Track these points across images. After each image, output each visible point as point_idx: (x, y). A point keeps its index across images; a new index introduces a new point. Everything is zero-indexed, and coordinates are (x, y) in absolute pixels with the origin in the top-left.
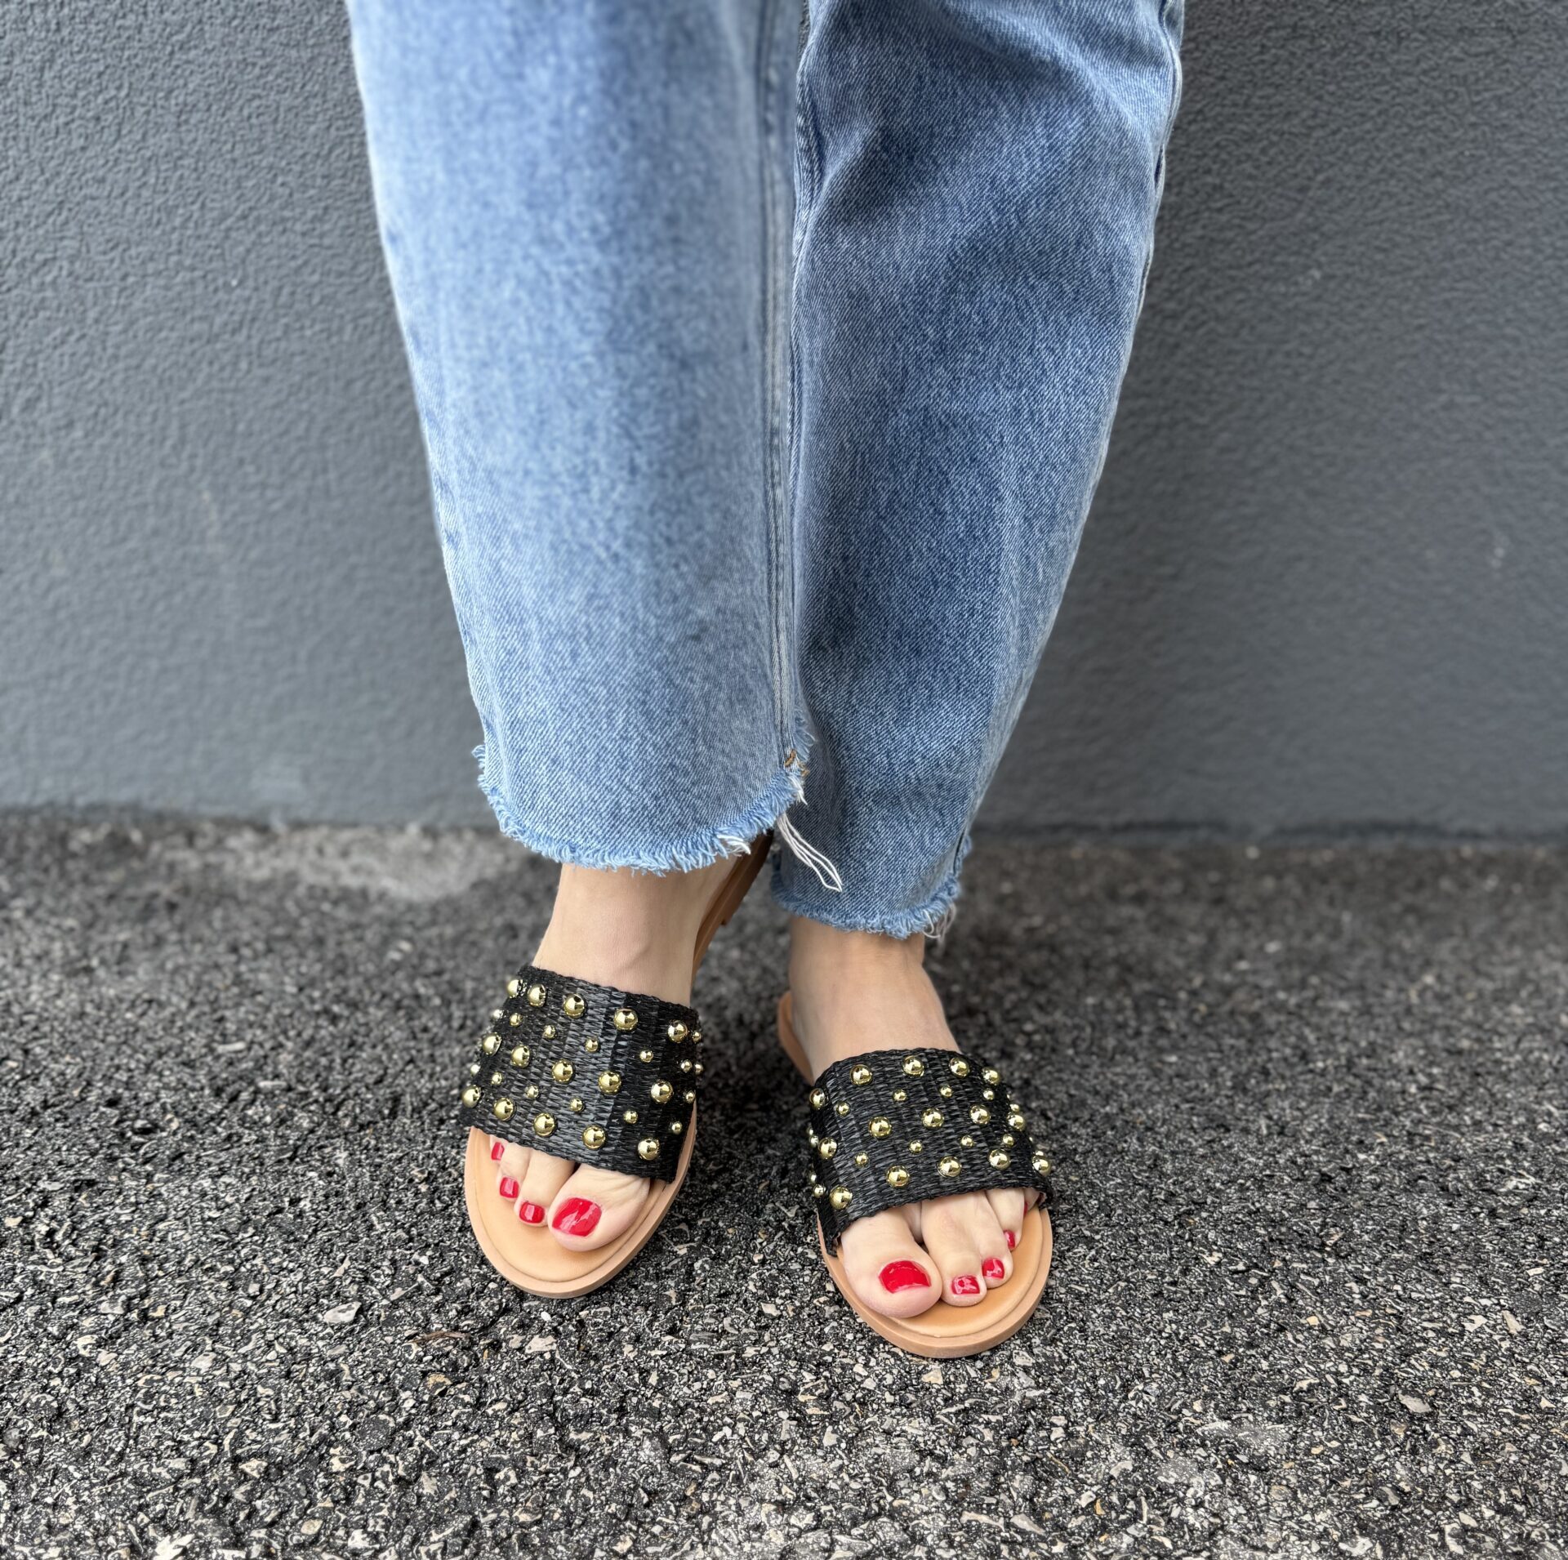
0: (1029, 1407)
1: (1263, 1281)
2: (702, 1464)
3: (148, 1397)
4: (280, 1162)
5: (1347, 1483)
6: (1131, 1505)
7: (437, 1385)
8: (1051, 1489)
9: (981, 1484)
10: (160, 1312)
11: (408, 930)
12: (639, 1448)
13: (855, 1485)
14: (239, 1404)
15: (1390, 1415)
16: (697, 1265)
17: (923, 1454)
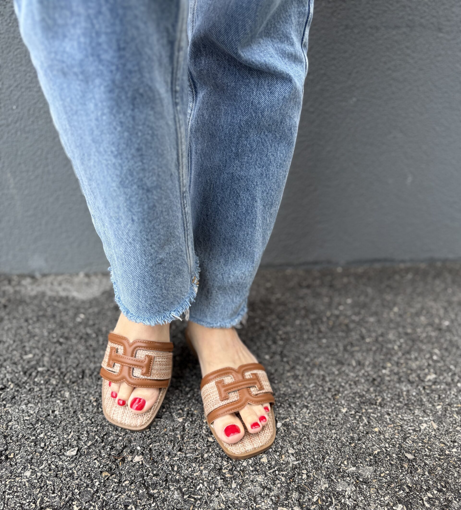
0: (294, 468)
1: (360, 417)
2: (194, 498)
3: (10, 488)
4: (47, 397)
5: (393, 486)
6: (329, 500)
7: (106, 476)
8: (304, 496)
9: (283, 497)
10: (12, 456)
11: (82, 310)
12: (173, 494)
13: (244, 501)
14: (41, 488)
15: (402, 460)
16: (186, 425)
17: (264, 488)
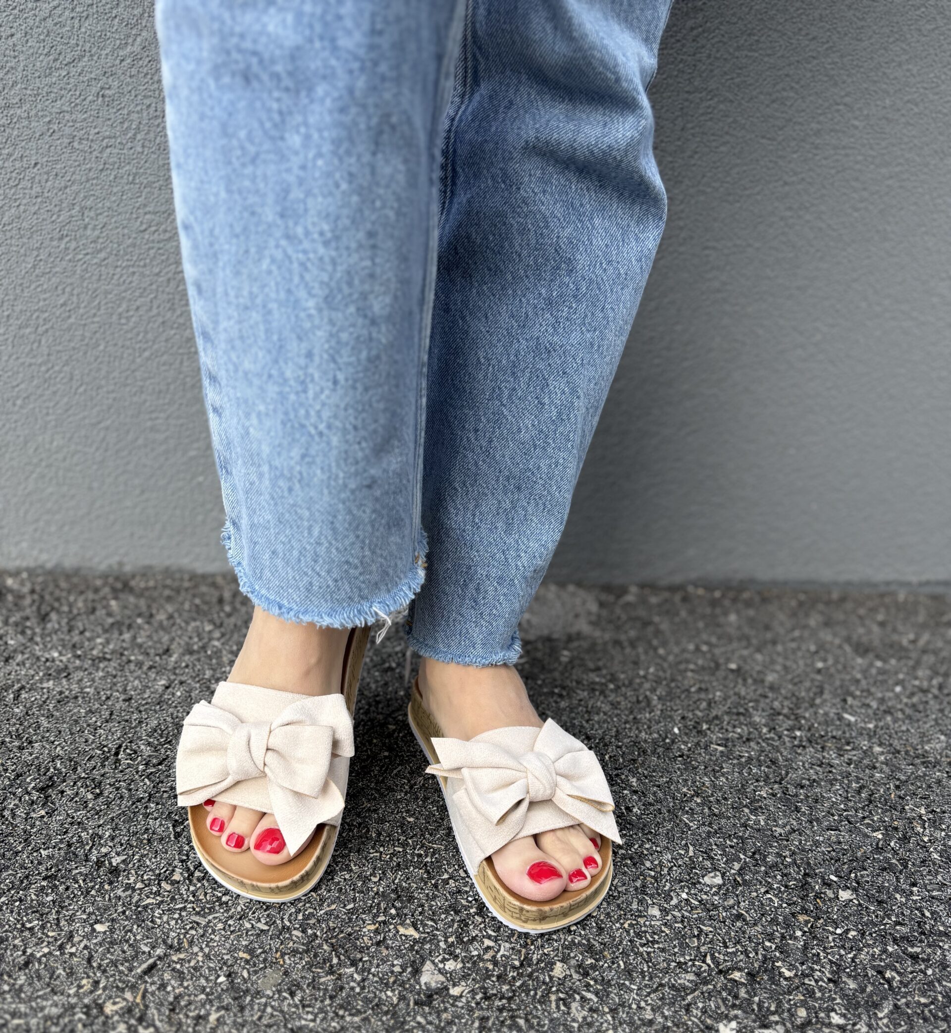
16: (892, 844)
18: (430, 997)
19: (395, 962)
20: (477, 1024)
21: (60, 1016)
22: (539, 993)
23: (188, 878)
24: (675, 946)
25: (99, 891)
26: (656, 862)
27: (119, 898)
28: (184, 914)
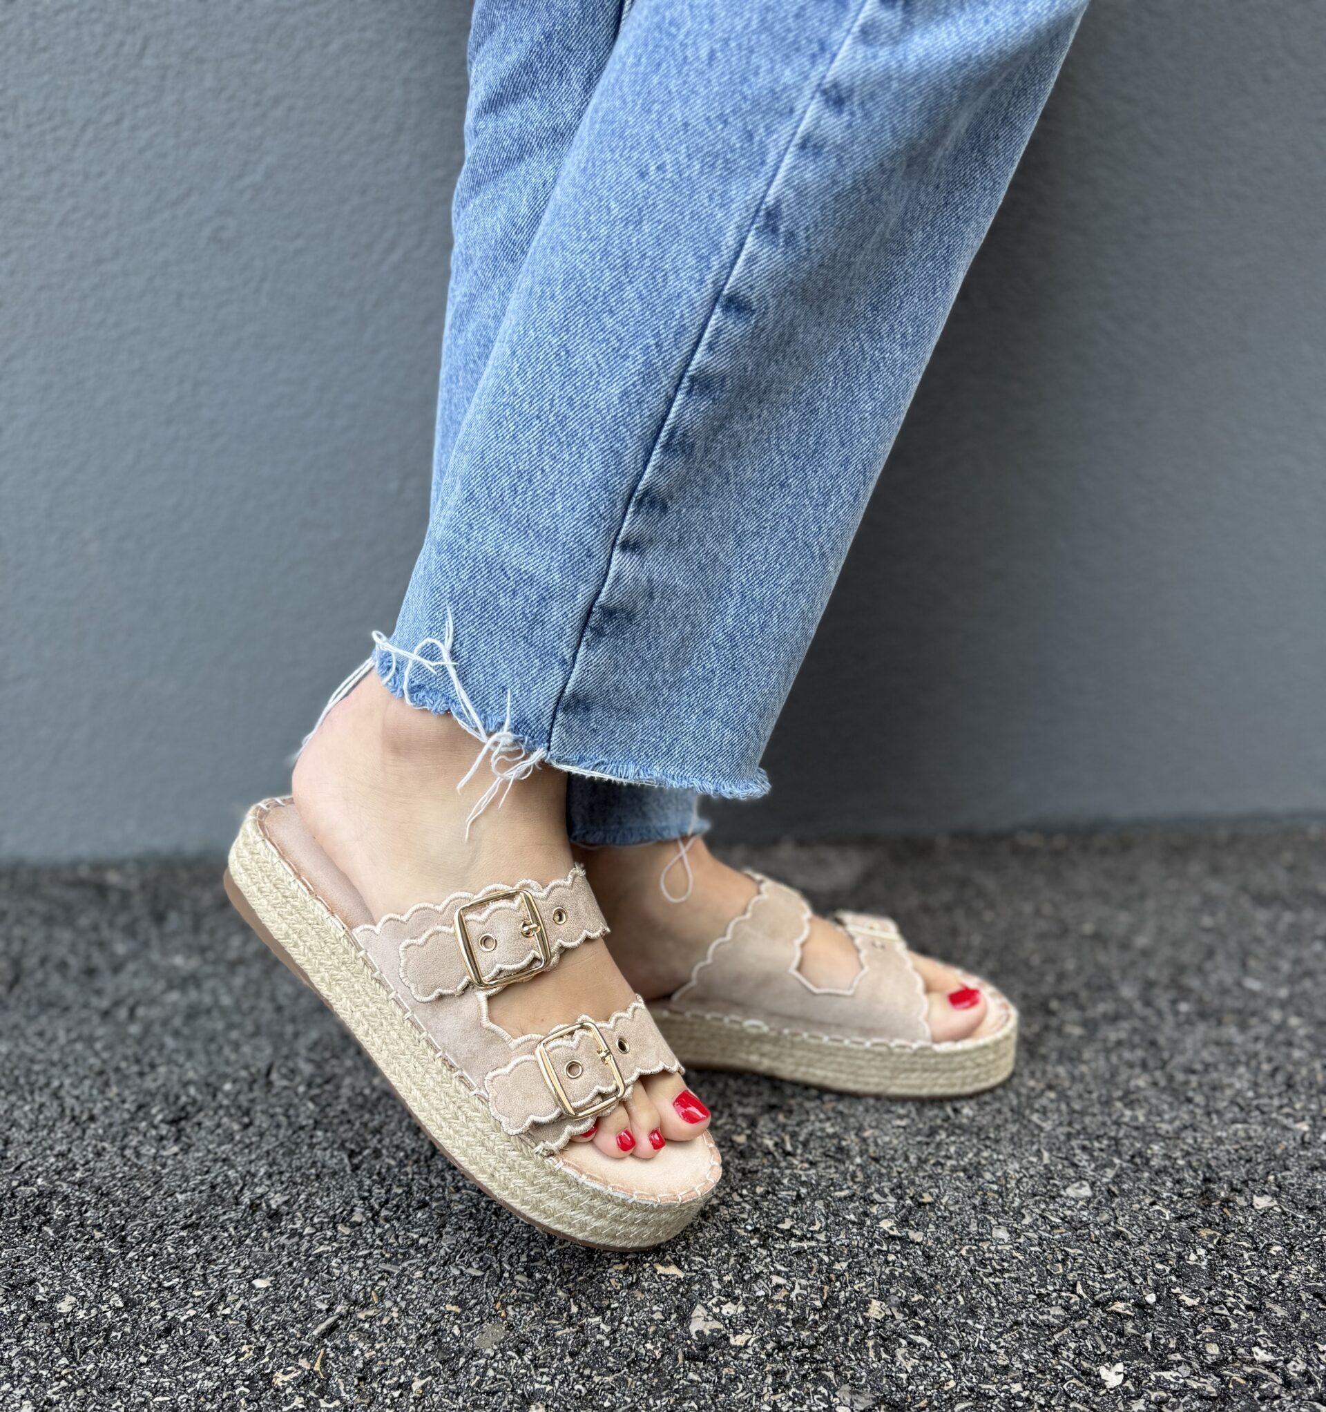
18: (705, 1348)
19: (655, 1308)
20: (769, 1380)
21: (217, 1390)
22: (851, 1340)
23: (372, 1219)
24: (1032, 1274)
25: (255, 1239)
26: (999, 1174)
27: (283, 1247)
28: (369, 1262)
